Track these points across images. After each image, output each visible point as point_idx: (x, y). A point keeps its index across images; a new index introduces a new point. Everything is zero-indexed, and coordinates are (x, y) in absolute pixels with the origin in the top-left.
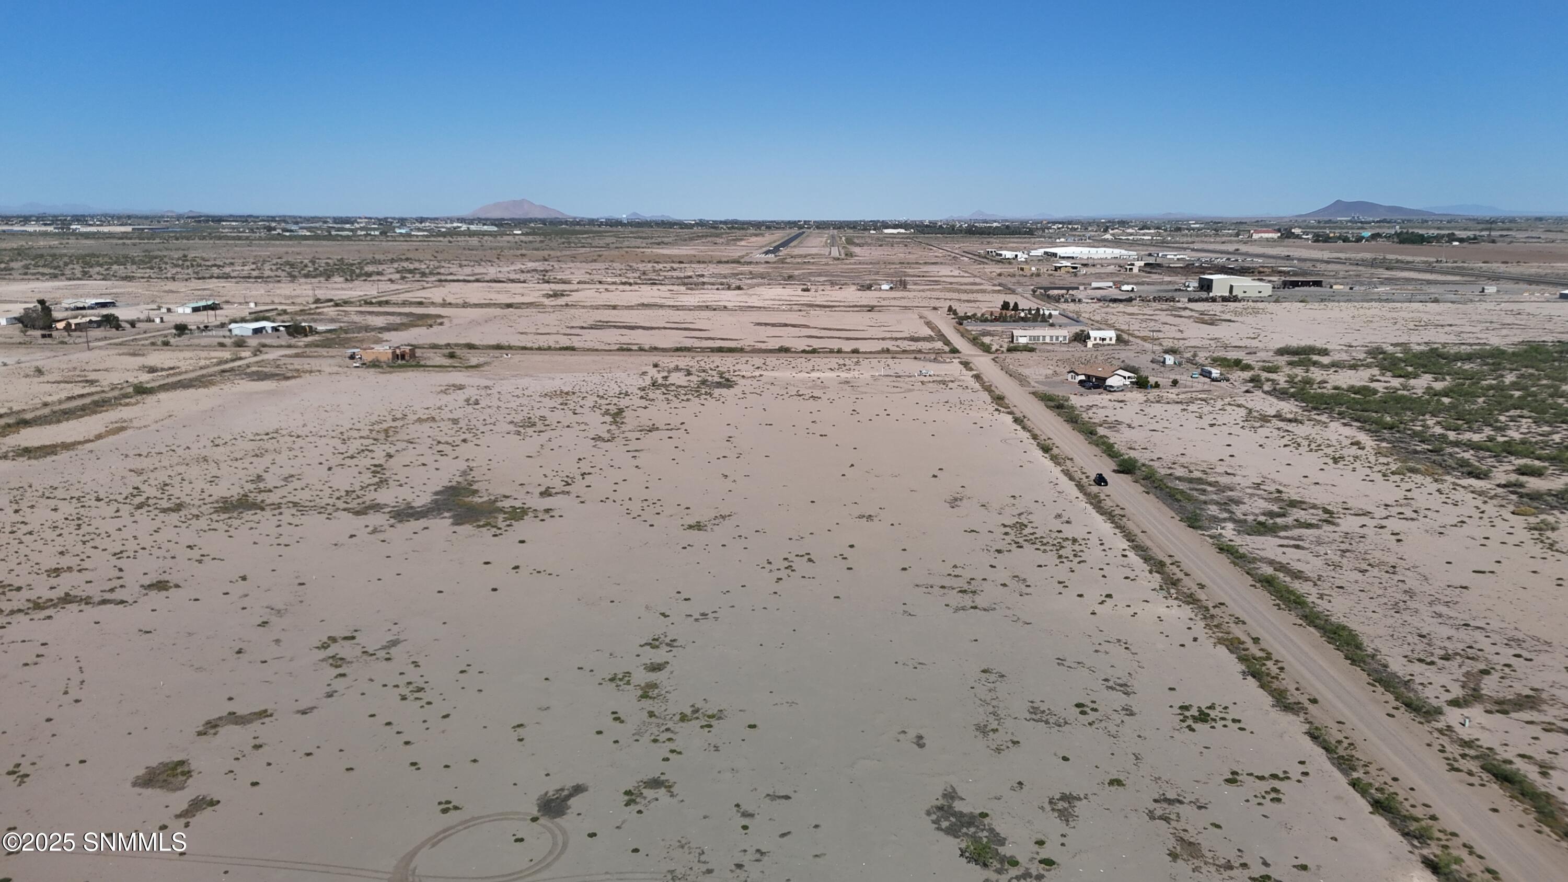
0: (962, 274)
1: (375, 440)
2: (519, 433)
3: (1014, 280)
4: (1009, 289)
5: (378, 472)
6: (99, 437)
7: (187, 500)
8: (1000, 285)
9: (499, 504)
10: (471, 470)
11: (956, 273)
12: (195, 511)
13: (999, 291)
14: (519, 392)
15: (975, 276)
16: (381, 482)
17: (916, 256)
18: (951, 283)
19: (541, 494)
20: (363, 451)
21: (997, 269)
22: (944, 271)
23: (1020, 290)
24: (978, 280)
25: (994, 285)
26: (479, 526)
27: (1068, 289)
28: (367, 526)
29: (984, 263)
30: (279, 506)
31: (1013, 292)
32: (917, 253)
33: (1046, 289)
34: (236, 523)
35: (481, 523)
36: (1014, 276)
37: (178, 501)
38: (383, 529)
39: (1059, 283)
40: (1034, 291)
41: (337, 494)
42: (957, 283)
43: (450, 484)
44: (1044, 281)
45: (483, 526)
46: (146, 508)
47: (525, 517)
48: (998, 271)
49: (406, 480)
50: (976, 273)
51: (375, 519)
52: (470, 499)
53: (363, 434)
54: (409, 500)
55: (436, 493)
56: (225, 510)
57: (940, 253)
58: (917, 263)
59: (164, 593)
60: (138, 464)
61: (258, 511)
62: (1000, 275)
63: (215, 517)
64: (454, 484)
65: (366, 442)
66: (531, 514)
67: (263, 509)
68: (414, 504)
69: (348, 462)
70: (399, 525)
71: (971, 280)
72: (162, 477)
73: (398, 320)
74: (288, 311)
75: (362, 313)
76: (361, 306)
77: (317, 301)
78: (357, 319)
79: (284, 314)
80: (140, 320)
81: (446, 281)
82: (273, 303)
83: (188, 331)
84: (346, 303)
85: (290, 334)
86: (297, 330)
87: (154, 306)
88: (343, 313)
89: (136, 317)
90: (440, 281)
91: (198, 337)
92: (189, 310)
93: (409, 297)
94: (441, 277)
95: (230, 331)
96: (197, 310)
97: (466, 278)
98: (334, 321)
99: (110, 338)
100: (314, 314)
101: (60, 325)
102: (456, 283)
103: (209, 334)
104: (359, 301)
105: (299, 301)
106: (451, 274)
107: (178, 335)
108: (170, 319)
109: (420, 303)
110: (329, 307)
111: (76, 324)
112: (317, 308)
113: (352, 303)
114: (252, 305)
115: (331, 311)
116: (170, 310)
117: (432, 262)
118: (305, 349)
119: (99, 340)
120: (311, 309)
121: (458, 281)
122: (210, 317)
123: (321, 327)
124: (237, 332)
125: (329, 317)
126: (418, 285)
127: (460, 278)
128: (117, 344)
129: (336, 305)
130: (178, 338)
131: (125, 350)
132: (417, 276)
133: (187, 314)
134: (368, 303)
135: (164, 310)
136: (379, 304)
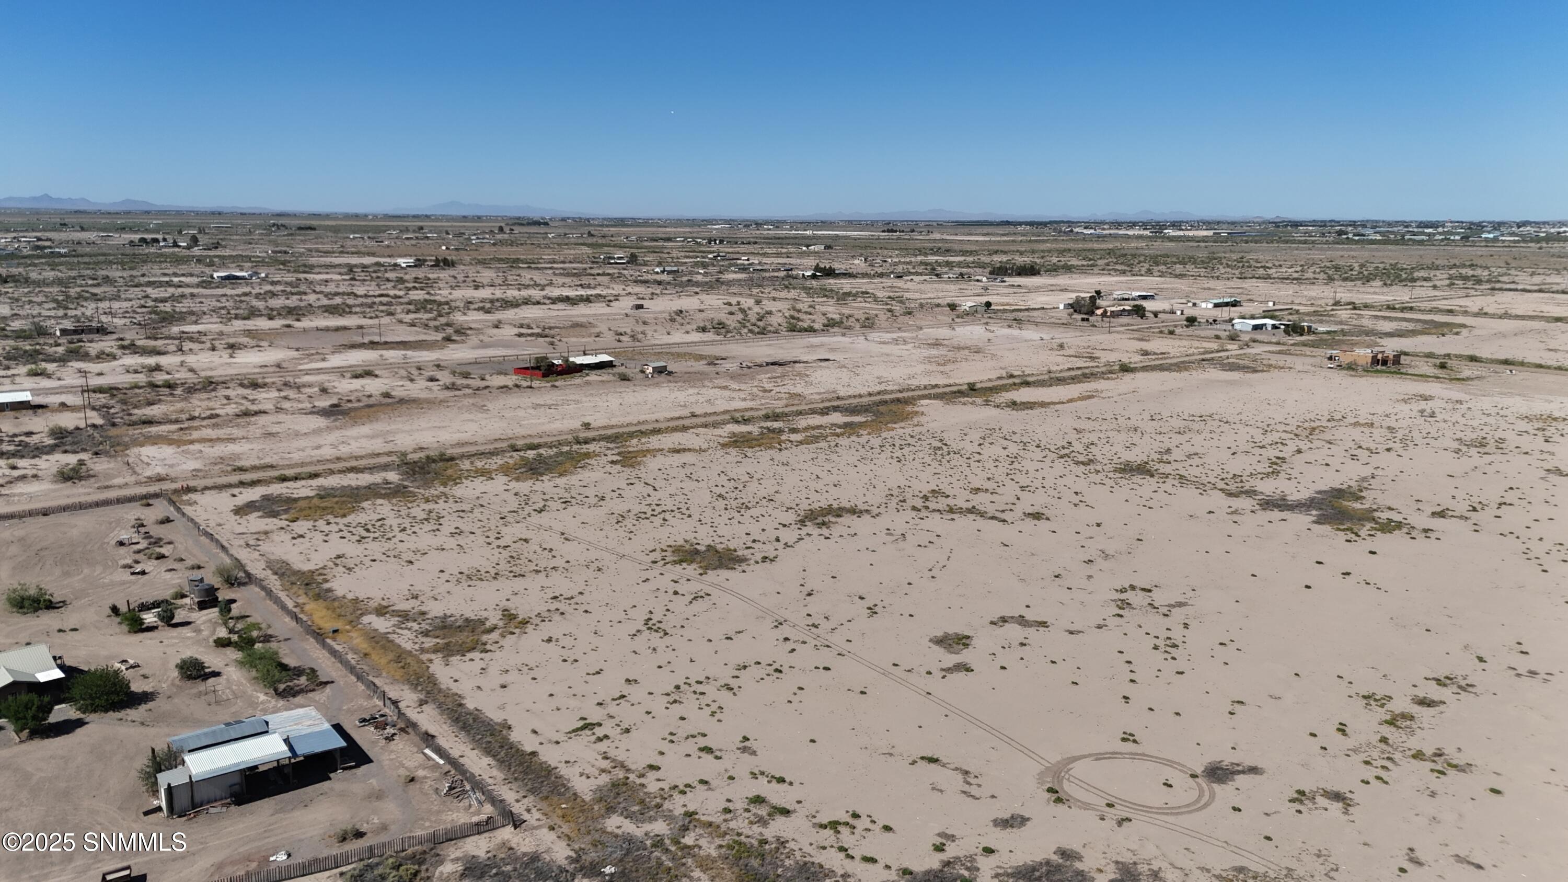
1: (1296, 435)
2: (1457, 451)
5: (1276, 464)
6: (1071, 401)
7: (1099, 458)
9: (1376, 514)
10: (1373, 477)
12: (1099, 468)
14: (1493, 411)
16: (1273, 472)
19: (1434, 514)
20: (1277, 443)
26: (1339, 529)
28: (1230, 507)
30: (1167, 476)
34: (1124, 482)
35: (1342, 527)
37: (1092, 458)
38: (1243, 512)
41: (1224, 476)
43: (1341, 487)
45: (1344, 530)
46: (1066, 459)
47: (1397, 532)
49: (1298, 476)
51: (1244, 503)
52: (1350, 503)
53: (1288, 428)
54: (1286, 493)
55: (1319, 492)
56: (1122, 471)
59: (1036, 522)
60: (1081, 425)
61: (1148, 477)
63: (1111, 475)
64: (1344, 487)
65: (1284, 436)
66: (1405, 530)
67: (1152, 476)
68: (1289, 498)
69: (1257, 451)
70: (1260, 513)
72: (1093, 437)
73: (1411, 326)
74: (1297, 312)
75: (1376, 317)
76: (1380, 310)
77: (1337, 303)
78: (1367, 323)
79: (1291, 314)
80: (1164, 312)
81: (1501, 289)
82: (1292, 303)
83: (1196, 323)
84: (1366, 306)
85: (1287, 332)
86: (1294, 329)
87: (1184, 301)
88: (1355, 317)
89: (1161, 309)
90: (1493, 289)
91: (1203, 330)
92: (1210, 306)
93: (1443, 304)
94: (1498, 286)
95: (1233, 325)
96: (1216, 305)
97: (1528, 287)
98: (1341, 323)
99: (1132, 325)
100: (1325, 316)
101: (1099, 312)
102: (1512, 293)
103: (1215, 326)
104: (1382, 306)
105: (1319, 302)
106: (1513, 282)
107: (1187, 326)
108: (1189, 312)
109: (1450, 312)
110: (1346, 309)
111: (1112, 312)
112: (1333, 310)
113: (1373, 307)
114: (1271, 304)
115: (1344, 314)
116: (1194, 305)
117: (1499, 270)
118: (1292, 348)
119: (1122, 326)
120: (1325, 311)
121: (1516, 290)
122: (1225, 313)
123: (1322, 328)
124: (1237, 327)
125: (1339, 319)
126: (1462, 293)
127: (1520, 287)
128: (1133, 330)
129: (1355, 308)
130: (1185, 329)
131: (1137, 335)
132: (1469, 284)
133: (1206, 309)
134: (1391, 308)
135: (1190, 304)
136: (1403, 310)
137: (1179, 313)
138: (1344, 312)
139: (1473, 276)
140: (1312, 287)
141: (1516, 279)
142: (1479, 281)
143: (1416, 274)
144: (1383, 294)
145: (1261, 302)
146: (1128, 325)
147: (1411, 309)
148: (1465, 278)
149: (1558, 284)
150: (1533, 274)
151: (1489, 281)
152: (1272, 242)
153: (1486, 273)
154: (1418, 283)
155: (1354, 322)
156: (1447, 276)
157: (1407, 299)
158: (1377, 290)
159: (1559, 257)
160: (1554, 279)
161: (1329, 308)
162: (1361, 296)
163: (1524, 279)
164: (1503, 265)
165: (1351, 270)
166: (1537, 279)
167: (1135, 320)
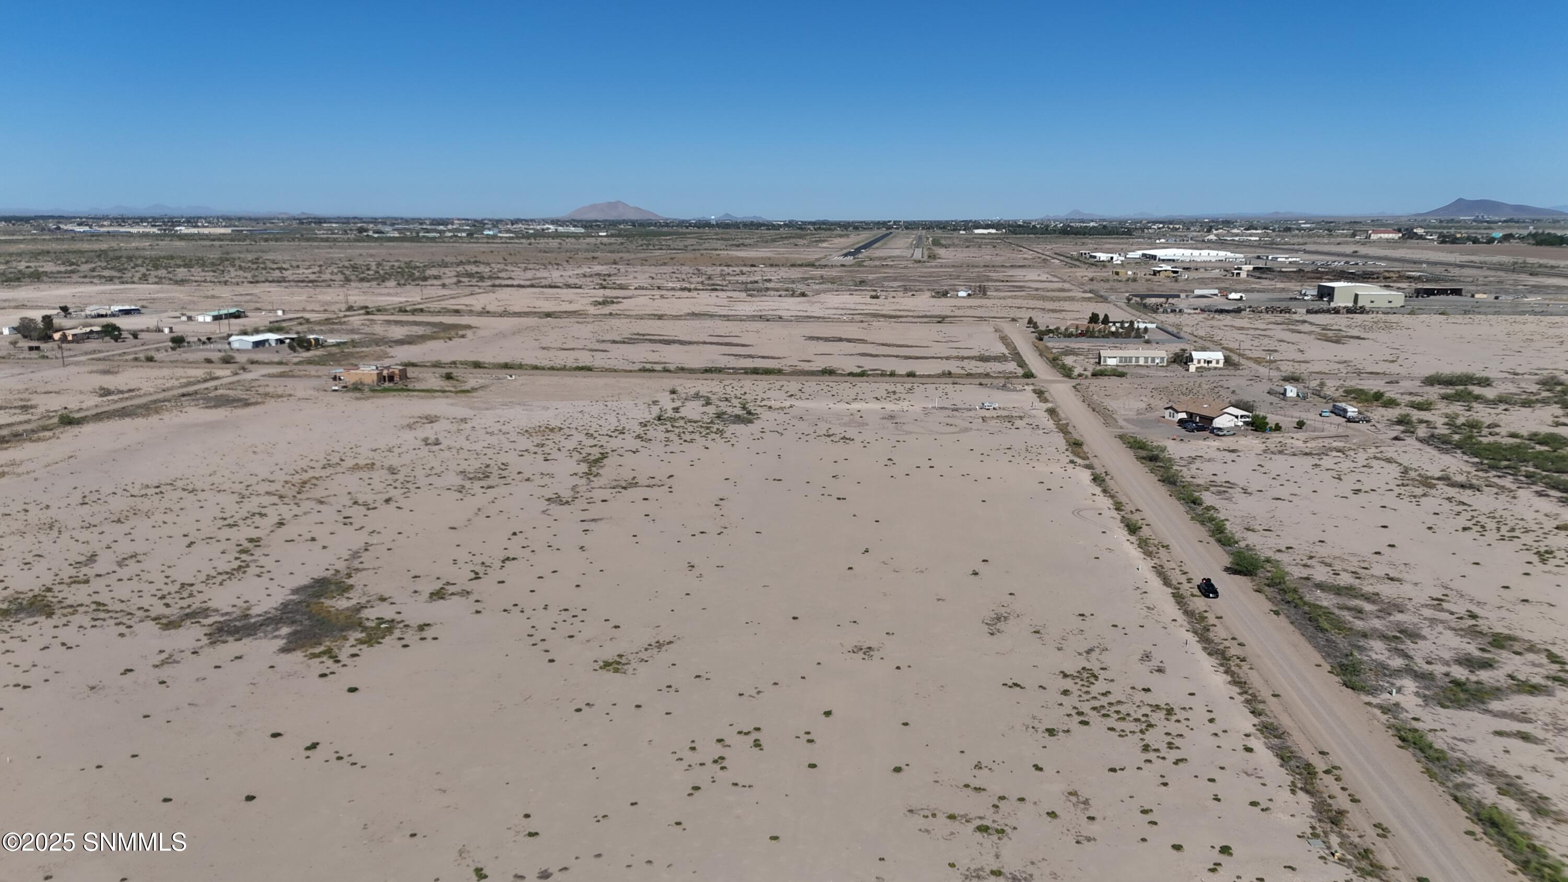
0: (1051, 278)
1: (281, 497)
2: (461, 489)
3: (1107, 285)
4: (1101, 296)
8: (1090, 292)
9: (364, 614)
10: (366, 549)
11: (1044, 277)
13: (1089, 299)
14: (497, 427)
15: (1065, 281)
16: (239, 568)
17: (1003, 258)
18: (1037, 289)
20: (254, 514)
21: (1090, 273)
22: (1032, 275)
23: (1113, 297)
24: (1067, 286)
25: (1085, 292)
26: (313, 656)
27: (1167, 297)
28: (161, 652)
29: (1076, 266)
31: (1105, 300)
32: (1005, 255)
33: (1143, 297)
35: (318, 650)
36: (1108, 281)
38: (179, 657)
39: (1158, 290)
40: (1129, 300)
41: (166, 590)
42: (1043, 289)
43: (325, 574)
44: (1141, 288)
48: (1091, 275)
49: (273, 567)
50: (1065, 278)
52: (333, 602)
53: (273, 487)
54: (251, 602)
55: (296, 591)
57: (1029, 255)
58: (1003, 266)
61: (42, 619)
62: (1092, 280)
64: (330, 573)
65: (266, 500)
66: (397, 633)
67: (50, 614)
68: (254, 611)
71: (1060, 285)
73: (419, 330)
74: (308, 321)
75: (388, 322)
76: (392, 314)
77: (350, 308)
78: (379, 330)
79: (301, 324)
80: (148, 330)
81: (500, 286)
82: (304, 310)
83: (186, 344)
84: (379, 310)
85: (292, 348)
86: (301, 343)
87: (177, 314)
88: (367, 322)
89: (144, 327)
90: (494, 286)
91: (192, 351)
92: (209, 319)
93: (450, 304)
94: (497, 282)
95: (229, 343)
96: (217, 318)
97: (522, 283)
98: (353, 331)
99: (100, 352)
100: (336, 323)
101: (57, 336)
102: (509, 289)
103: (208, 346)
104: (394, 309)
105: (333, 308)
106: (510, 278)
107: (173, 349)
108: (180, 330)
109: (457, 312)
110: (359, 315)
111: (74, 335)
112: (345, 316)
113: (386, 310)
114: (280, 313)
115: (356, 320)
116: (190, 318)
117: (499, 266)
118: (295, 367)
119: (86, 353)
120: (338, 317)
121: (512, 286)
122: (224, 327)
123: (331, 340)
124: (236, 345)
125: (349, 327)
126: (468, 291)
127: (515, 283)
128: (99, 359)
129: (368, 313)
130: (170, 352)
131: (102, 366)
132: (474, 281)
133: (205, 323)
134: (402, 311)
135: (184, 318)
136: (414, 312)
137: (166, 330)
138: (357, 318)
139: (477, 273)
140: (329, 290)
141: (513, 275)
142: (482, 279)
143: (429, 272)
144: (396, 295)
145: (270, 311)
146: (94, 352)
147: (422, 310)
148: (470, 275)
149: (545, 278)
150: (526, 269)
151: (490, 278)
152: (293, 240)
153: (488, 269)
154: (429, 282)
155: (367, 330)
156: (455, 273)
157: (418, 299)
158: (391, 291)
159: (545, 252)
160: (543, 273)
161: (342, 314)
162: (375, 298)
163: (519, 275)
164: (502, 261)
165: (368, 269)
166: (529, 274)
167: (107, 346)
